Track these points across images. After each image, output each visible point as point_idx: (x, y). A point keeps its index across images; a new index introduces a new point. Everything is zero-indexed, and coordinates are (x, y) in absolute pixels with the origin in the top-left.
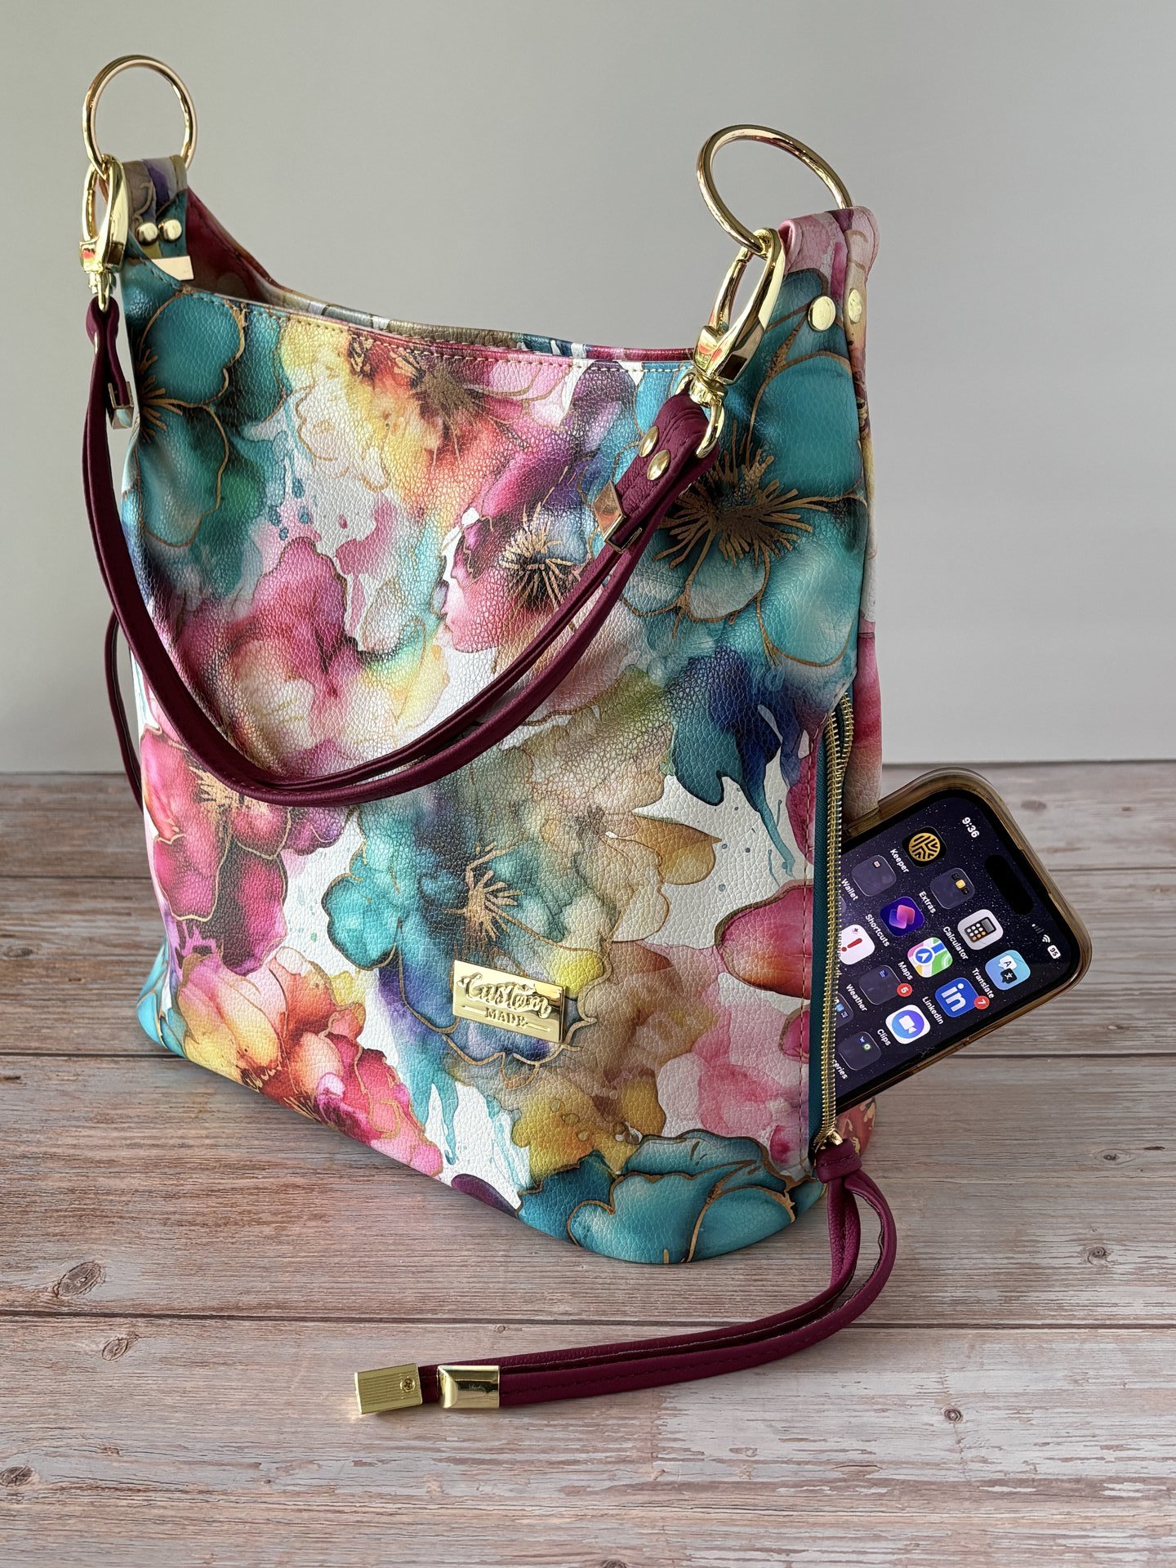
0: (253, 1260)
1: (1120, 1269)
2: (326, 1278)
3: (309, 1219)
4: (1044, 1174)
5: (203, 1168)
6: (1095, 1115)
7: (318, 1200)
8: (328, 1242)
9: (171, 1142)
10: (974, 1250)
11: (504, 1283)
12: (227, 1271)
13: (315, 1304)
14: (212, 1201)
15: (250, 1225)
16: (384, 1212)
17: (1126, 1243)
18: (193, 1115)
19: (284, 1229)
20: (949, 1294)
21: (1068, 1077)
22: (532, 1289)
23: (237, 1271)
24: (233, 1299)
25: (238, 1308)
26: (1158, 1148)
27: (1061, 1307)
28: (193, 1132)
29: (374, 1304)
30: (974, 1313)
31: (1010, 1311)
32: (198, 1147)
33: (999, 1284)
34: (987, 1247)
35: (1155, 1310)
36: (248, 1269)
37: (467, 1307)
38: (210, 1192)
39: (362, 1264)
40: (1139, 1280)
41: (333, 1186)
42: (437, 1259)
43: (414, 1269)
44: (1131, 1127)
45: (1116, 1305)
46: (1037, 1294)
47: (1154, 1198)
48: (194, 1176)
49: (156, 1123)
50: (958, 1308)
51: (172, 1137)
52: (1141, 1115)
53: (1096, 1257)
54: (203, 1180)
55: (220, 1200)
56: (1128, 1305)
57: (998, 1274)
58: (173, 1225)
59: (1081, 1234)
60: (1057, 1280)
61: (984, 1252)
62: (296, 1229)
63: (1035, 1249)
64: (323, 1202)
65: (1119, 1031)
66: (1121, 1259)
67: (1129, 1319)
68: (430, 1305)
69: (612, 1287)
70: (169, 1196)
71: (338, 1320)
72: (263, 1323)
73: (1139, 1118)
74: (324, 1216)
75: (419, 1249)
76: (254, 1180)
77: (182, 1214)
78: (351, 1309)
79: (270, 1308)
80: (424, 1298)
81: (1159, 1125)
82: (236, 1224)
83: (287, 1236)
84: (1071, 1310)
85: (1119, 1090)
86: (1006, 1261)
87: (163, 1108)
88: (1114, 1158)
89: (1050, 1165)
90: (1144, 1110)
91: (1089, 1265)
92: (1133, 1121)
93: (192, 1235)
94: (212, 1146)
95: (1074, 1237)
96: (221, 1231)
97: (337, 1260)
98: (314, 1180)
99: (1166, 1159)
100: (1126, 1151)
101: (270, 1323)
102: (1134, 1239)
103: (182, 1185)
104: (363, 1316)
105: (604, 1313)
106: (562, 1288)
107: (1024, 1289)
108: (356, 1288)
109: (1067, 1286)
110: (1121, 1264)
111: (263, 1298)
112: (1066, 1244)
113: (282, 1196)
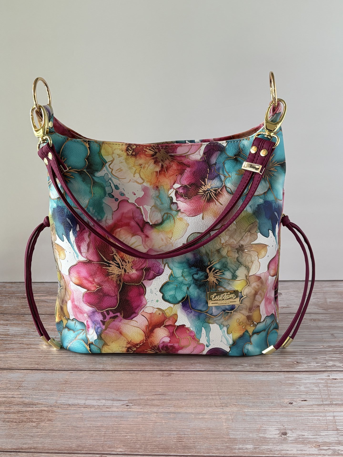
0: (28, 434)
1: (290, 439)
2: (50, 440)
3: (47, 421)
4: (270, 408)
5: (18, 404)
6: (287, 390)
7: (50, 415)
8: (52, 428)
9: (10, 396)
10: (247, 432)
11: (103, 442)
12: (20, 437)
13: (45, 448)
14: (19, 415)
15: (29, 423)
16: (70, 419)
17: (293, 430)
18: (17, 388)
19: (39, 424)
20: (238, 446)
21: (281, 378)
22: (111, 444)
23: (23, 437)
24: (21, 446)
25: (22, 449)
26: (305, 400)
27: (271, 451)
28: (16, 393)
29: (63, 448)
30: (245, 452)
31: (255, 452)
32: (17, 398)
33: (253, 443)
34: (251, 431)
35: (299, 452)
36: (27, 437)
37: (91, 449)
38: (19, 412)
39: (61, 435)
40: (296, 442)
41: (56, 411)
42: (84, 434)
43: (76, 437)
44: (298, 394)
45: (288, 450)
46: (264, 446)
47: (303, 416)
48: (15, 407)
49: (6, 390)
50: (240, 451)
51: (10, 394)
52: (301, 390)
53: (284, 435)
54: (17, 408)
55: (21, 414)
56: (292, 450)
57: (253, 440)
58: (6, 422)
59: (280, 427)
60: (271, 442)
61: (250, 433)
62: (43, 424)
63: (265, 432)
64: (52, 415)
65: (297, 363)
66: (291, 436)
67: (292, 455)
68: (80, 448)
69: (136, 443)
70: (6, 413)
71: (52, 453)
72: (29, 454)
73: (301, 391)
74: (52, 420)
75: (79, 430)
76: (32, 408)
77: (9, 419)
78: (56, 449)
79: (32, 449)
80: (79, 446)
81: (306, 393)
82: (25, 422)
83: (40, 426)
84: (274, 452)
85: (295, 382)
86: (256, 436)
87: (8, 385)
88: (292, 404)
89: (273, 405)
90: (302, 388)
91: (281, 437)
92: (299, 392)
93: (11, 425)
94: (22, 398)
95: (278, 428)
96: (20, 424)
97: (54, 434)
98: (50, 409)
99: (307, 404)
100: (295, 401)
101: (31, 454)
102: (295, 429)
103: (11, 410)
104: (59, 452)
105: (132, 452)
106: (121, 444)
107: (260, 445)
108: (58, 443)
109: (274, 444)
110: (290, 437)
111: (30, 446)
112: (274, 431)
113: (40, 413)
